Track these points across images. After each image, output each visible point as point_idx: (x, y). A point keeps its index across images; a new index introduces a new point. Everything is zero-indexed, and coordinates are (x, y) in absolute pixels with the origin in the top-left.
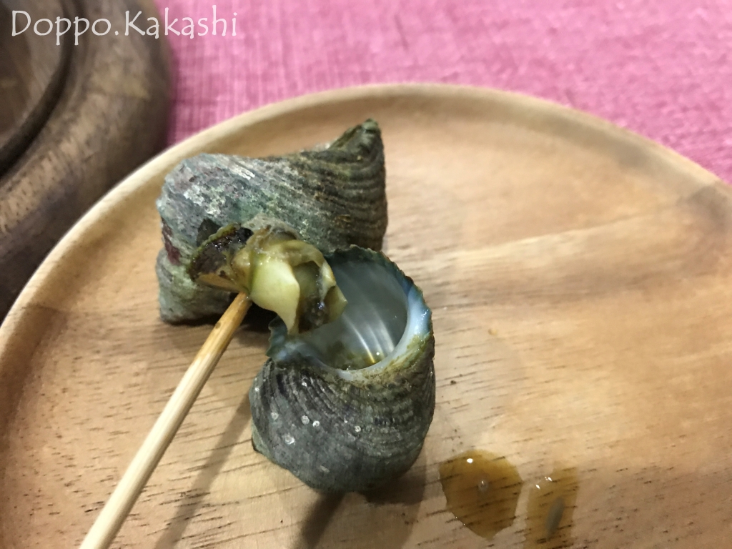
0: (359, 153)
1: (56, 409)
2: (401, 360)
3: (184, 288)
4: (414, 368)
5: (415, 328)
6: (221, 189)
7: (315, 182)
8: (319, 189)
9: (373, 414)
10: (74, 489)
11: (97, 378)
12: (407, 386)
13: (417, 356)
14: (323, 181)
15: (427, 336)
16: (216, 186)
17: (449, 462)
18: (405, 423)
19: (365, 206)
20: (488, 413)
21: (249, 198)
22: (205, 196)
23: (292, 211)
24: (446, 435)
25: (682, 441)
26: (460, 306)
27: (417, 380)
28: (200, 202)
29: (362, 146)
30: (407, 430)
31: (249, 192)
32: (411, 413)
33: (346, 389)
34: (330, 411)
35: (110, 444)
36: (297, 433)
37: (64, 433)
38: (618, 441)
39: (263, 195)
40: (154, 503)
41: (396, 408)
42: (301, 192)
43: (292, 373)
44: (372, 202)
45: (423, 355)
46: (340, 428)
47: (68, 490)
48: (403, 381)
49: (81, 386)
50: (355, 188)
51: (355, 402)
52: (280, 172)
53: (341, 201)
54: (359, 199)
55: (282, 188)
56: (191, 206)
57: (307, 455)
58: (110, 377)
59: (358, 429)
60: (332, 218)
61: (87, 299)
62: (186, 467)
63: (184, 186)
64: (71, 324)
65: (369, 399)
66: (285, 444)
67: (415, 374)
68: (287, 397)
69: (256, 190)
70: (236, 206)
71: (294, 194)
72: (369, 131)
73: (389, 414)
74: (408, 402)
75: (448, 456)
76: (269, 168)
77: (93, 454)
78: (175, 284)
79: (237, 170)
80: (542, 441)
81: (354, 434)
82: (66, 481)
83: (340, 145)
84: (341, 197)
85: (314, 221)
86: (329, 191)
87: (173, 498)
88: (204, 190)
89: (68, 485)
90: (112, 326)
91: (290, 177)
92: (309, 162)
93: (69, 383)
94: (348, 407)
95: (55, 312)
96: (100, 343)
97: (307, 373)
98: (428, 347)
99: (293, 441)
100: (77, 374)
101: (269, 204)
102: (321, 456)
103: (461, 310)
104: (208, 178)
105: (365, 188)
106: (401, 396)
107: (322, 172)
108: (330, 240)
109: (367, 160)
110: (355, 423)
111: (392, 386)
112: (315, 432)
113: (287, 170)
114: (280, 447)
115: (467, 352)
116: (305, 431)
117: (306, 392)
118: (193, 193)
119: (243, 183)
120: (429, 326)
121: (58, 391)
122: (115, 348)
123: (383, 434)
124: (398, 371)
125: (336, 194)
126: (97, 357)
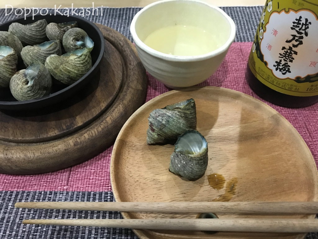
0: (191, 108)
1: (126, 162)
2: (201, 152)
3: (155, 137)
4: (204, 154)
5: (204, 146)
6: (165, 118)
7: (183, 115)
8: (184, 117)
9: (195, 162)
10: (132, 177)
11: (134, 155)
12: (202, 158)
13: (204, 152)
14: (184, 115)
15: (206, 148)
16: (164, 117)
17: (210, 175)
18: (201, 165)
19: (193, 119)
20: (219, 166)
21: (171, 120)
22: (162, 119)
23: (179, 122)
24: (209, 170)
25: (262, 173)
26: (213, 142)
27: (204, 157)
28: (161, 120)
29: (192, 106)
30: (202, 167)
31: (171, 118)
32: (203, 163)
33: (190, 157)
34: (187, 161)
35: (138, 169)
36: (181, 164)
37: (128, 167)
38: (247, 173)
39: (174, 119)
40: (148, 181)
41: (200, 162)
42: (180, 118)
43: (179, 153)
44: (194, 118)
45: (206, 152)
46: (189, 164)
47: (131, 178)
48: (201, 157)
49: (130, 157)
50: (191, 116)
51: (192, 160)
52: (176, 114)
53: (188, 119)
54: (192, 118)
55: (177, 117)
56: (159, 121)
57: (182, 169)
58: (136, 155)
59: (192, 165)
60: (187, 123)
61: (130, 138)
62: (154, 174)
63: (157, 117)
64: (127, 144)
65: (194, 160)
66: (178, 166)
67: (204, 155)
68: (179, 158)
69: (172, 118)
70: (168, 121)
71: (179, 118)
72: (193, 103)
73: (198, 163)
74: (202, 161)
75: (210, 174)
76: (174, 113)
77: (135, 171)
78: (153, 136)
79: (168, 114)
80: (230, 172)
81: (192, 166)
82: (131, 176)
83: (187, 106)
84: (188, 118)
85: (183, 124)
86: (186, 117)
87: (152, 180)
88: (162, 118)
89: (131, 177)
90: (135, 144)
91: (178, 115)
92: (181, 111)
93: (128, 156)
94: (190, 161)
95: (124, 141)
96: (133, 148)
97: (182, 154)
98: (207, 150)
99: (180, 166)
100: (129, 154)
101: (175, 121)
102: (185, 169)
103: (213, 143)
104: (162, 116)
105: (193, 116)
106: (201, 160)
107: (184, 113)
108: (187, 127)
109: (193, 109)
110: (192, 164)
111: (199, 157)
112: (184, 164)
113: (177, 113)
114: (177, 167)
115: (214, 152)
116: (182, 164)
117: (182, 157)
118: (159, 119)
119: (169, 116)
120: (207, 146)
121: (126, 158)
122: (136, 149)
123: (197, 166)
124: (200, 155)
125: (187, 118)
126: (133, 151)
